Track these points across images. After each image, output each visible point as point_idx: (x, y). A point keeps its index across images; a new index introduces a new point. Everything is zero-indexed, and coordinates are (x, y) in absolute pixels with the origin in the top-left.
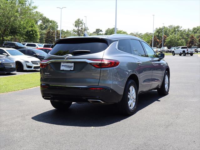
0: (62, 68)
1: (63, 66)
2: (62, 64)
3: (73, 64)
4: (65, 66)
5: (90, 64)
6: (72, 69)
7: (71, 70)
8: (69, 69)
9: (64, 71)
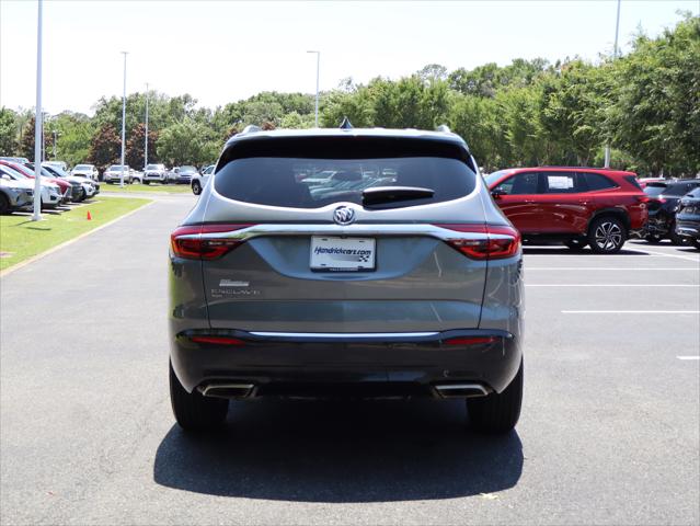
0: (317, 261)
1: (320, 250)
2: (316, 243)
3: (369, 245)
4: (330, 251)
5: (450, 243)
6: (369, 264)
7: (361, 270)
8: (355, 265)
9: (327, 270)
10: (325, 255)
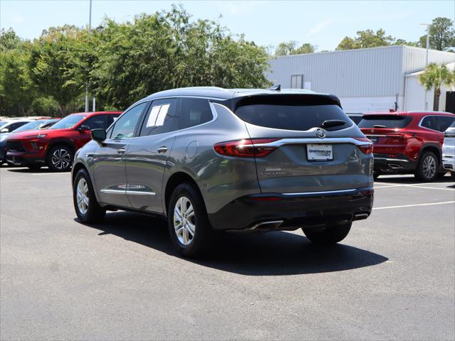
0: (311, 156)
1: (311, 151)
2: (309, 148)
3: (330, 148)
4: (315, 151)
5: (359, 147)
6: (331, 158)
7: (328, 160)
8: (325, 158)
9: (315, 161)
10: (313, 153)
